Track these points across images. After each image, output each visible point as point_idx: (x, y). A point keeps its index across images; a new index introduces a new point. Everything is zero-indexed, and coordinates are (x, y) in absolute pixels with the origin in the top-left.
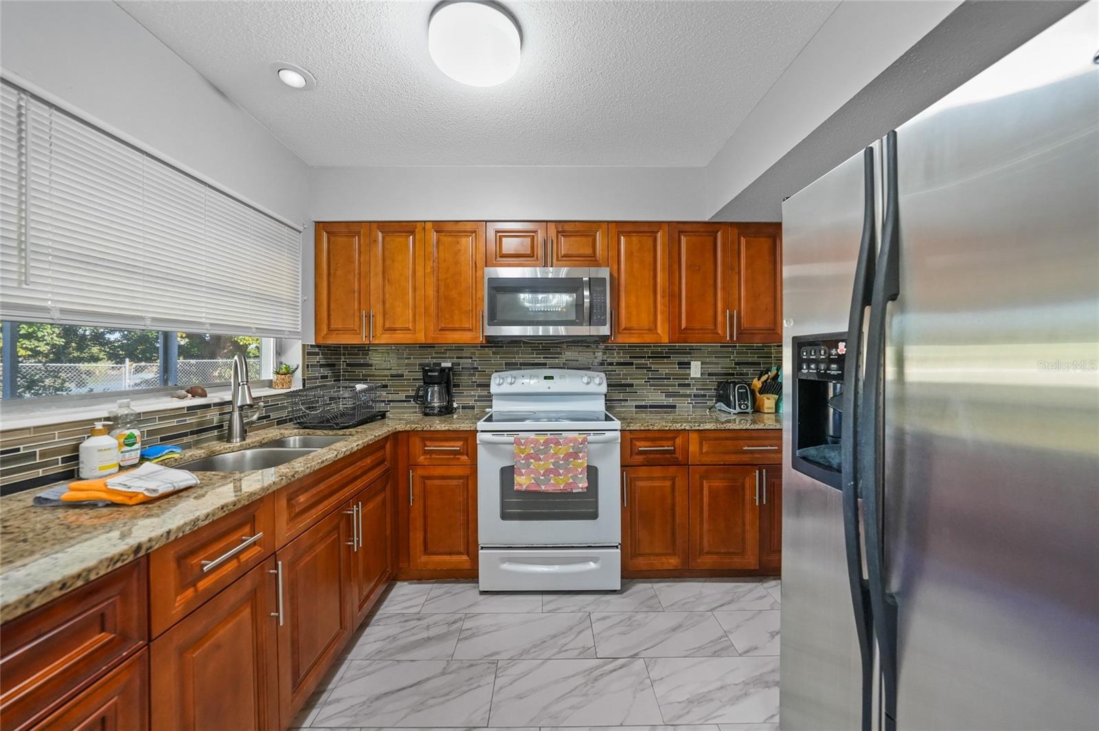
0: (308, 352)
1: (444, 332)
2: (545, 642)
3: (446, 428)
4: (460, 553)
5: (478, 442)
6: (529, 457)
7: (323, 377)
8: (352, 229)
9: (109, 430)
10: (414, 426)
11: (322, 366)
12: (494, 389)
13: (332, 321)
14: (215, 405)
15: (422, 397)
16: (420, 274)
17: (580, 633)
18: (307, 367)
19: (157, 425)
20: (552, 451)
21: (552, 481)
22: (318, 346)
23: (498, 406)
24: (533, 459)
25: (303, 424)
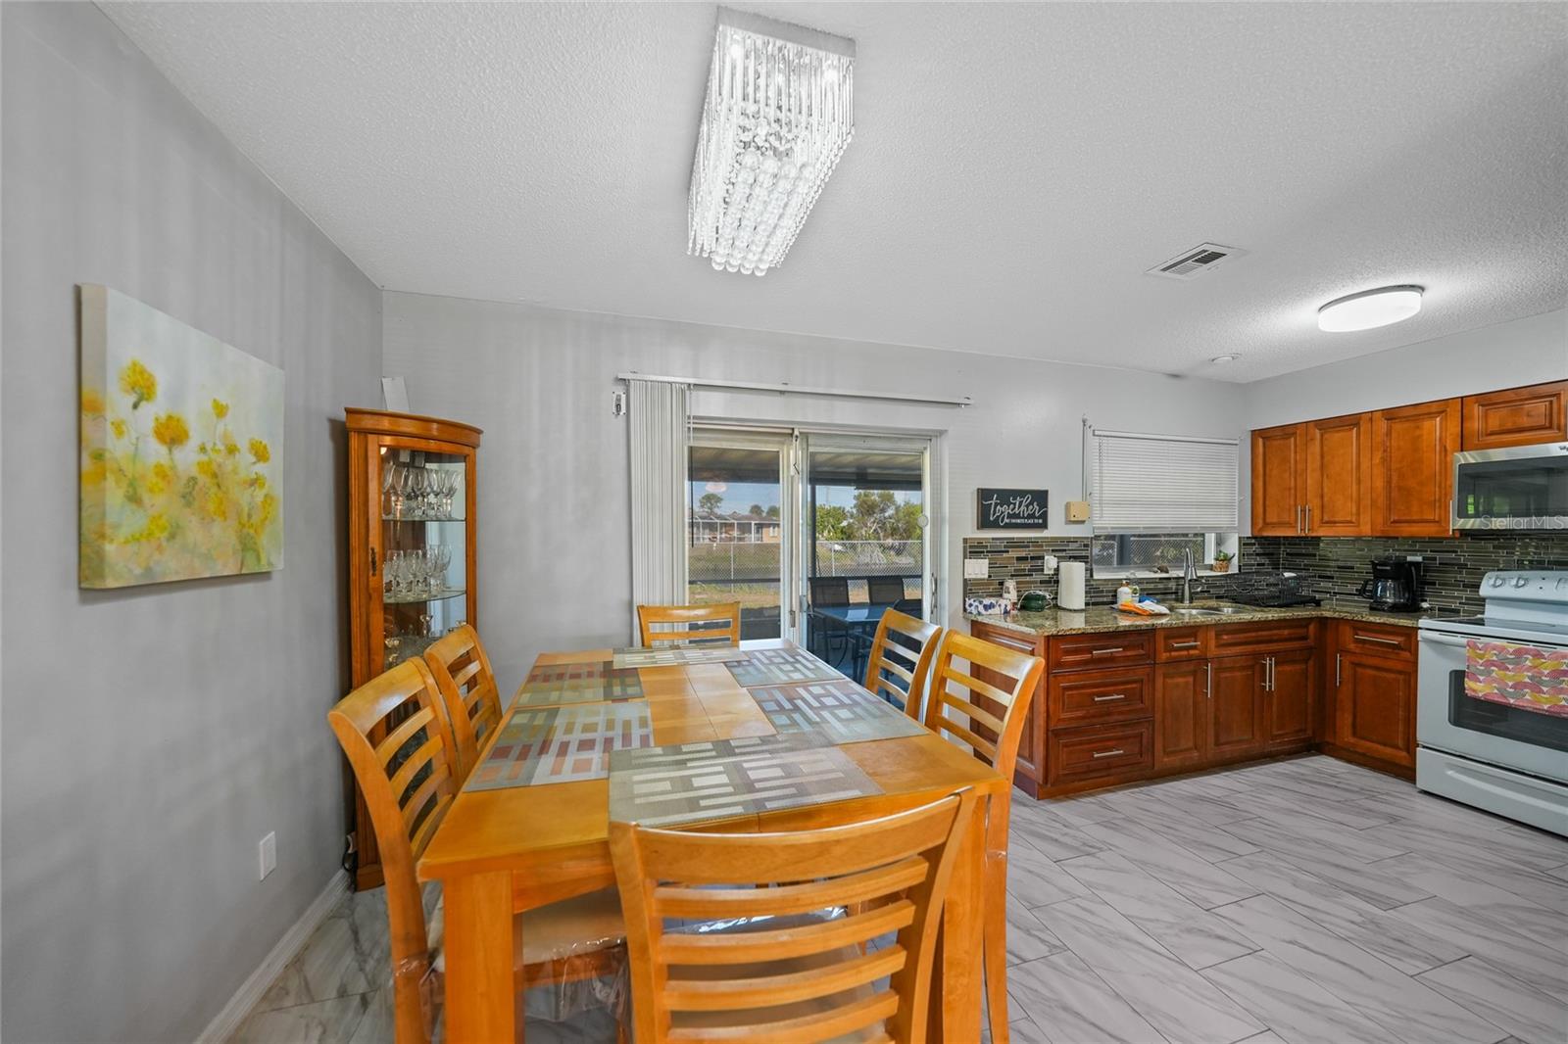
0: (1244, 543)
1: (1397, 525)
3: (1382, 621)
4: (1397, 747)
5: (1419, 639)
6: (1490, 663)
7: (1258, 565)
8: (1287, 432)
9: (1128, 584)
10: (1343, 615)
11: (1257, 555)
12: (1485, 590)
13: (1268, 515)
14: (1174, 578)
15: (1371, 591)
16: (1365, 465)
18: (1242, 555)
19: (1145, 586)
20: (1528, 663)
21: (1527, 697)
22: (1253, 537)
23: (1491, 611)
24: (1495, 666)
25: (1235, 600)
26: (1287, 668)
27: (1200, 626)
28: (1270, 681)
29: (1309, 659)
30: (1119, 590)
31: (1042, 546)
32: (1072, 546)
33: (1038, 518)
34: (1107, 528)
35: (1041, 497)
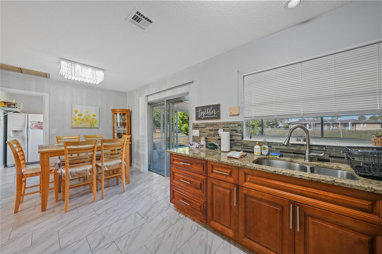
30: (255, 147)
32: (231, 125)
33: (215, 115)
34: (252, 117)
35: (217, 107)
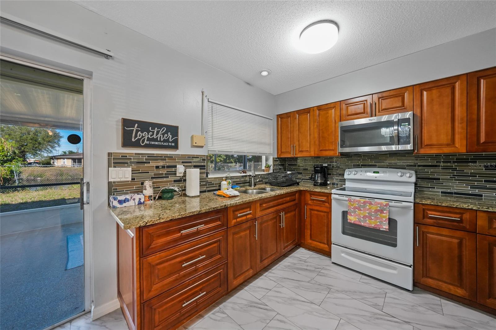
0: (275, 160)
1: (322, 151)
2: (356, 292)
3: (319, 191)
4: (324, 244)
5: (332, 198)
6: (355, 208)
7: (280, 169)
8: (288, 115)
9: (226, 180)
10: (307, 189)
11: (279, 165)
12: (346, 176)
13: (282, 149)
14: (248, 176)
15: (314, 178)
16: (312, 128)
17: (376, 297)
18: (274, 165)
19: (235, 180)
20: (368, 207)
21: (367, 222)
22: (278, 158)
23: (348, 184)
24: (357, 209)
25: (271, 184)
26: (289, 215)
27: (252, 202)
28: (283, 223)
29: (296, 209)
30: (222, 183)
31: (175, 159)
32: (195, 160)
33: (171, 142)
34: (216, 151)
35: (174, 130)
